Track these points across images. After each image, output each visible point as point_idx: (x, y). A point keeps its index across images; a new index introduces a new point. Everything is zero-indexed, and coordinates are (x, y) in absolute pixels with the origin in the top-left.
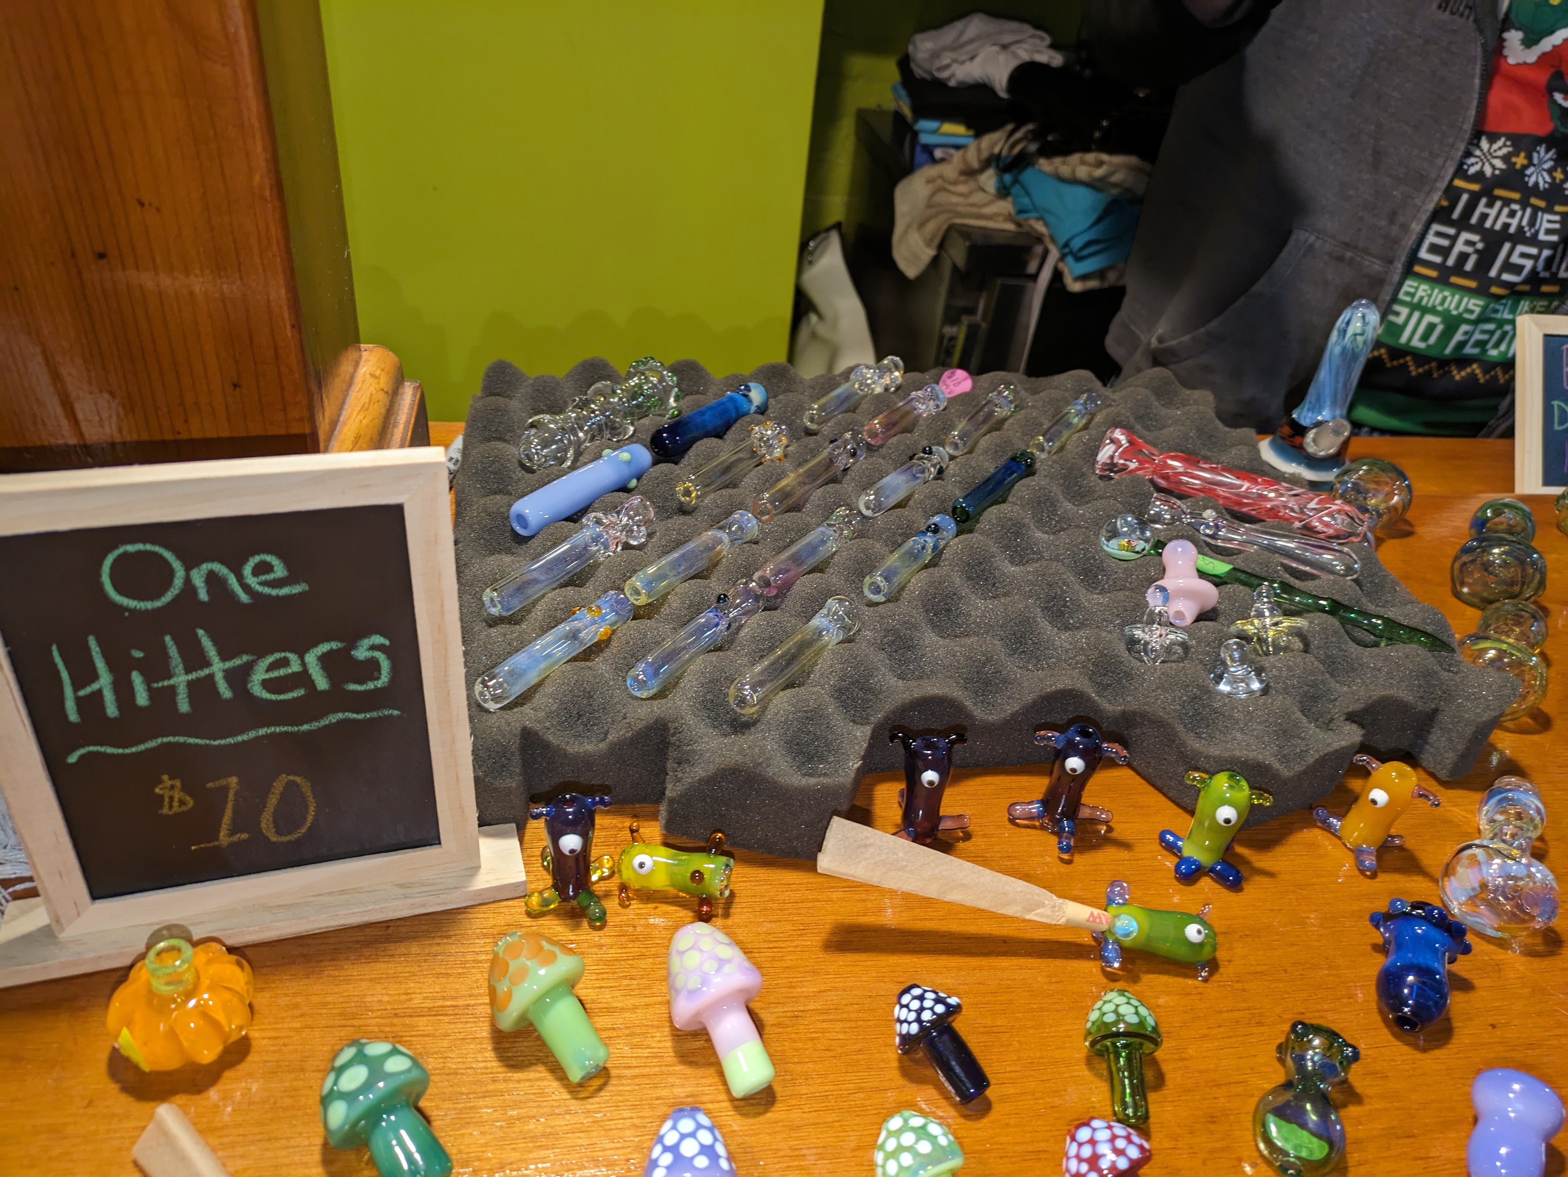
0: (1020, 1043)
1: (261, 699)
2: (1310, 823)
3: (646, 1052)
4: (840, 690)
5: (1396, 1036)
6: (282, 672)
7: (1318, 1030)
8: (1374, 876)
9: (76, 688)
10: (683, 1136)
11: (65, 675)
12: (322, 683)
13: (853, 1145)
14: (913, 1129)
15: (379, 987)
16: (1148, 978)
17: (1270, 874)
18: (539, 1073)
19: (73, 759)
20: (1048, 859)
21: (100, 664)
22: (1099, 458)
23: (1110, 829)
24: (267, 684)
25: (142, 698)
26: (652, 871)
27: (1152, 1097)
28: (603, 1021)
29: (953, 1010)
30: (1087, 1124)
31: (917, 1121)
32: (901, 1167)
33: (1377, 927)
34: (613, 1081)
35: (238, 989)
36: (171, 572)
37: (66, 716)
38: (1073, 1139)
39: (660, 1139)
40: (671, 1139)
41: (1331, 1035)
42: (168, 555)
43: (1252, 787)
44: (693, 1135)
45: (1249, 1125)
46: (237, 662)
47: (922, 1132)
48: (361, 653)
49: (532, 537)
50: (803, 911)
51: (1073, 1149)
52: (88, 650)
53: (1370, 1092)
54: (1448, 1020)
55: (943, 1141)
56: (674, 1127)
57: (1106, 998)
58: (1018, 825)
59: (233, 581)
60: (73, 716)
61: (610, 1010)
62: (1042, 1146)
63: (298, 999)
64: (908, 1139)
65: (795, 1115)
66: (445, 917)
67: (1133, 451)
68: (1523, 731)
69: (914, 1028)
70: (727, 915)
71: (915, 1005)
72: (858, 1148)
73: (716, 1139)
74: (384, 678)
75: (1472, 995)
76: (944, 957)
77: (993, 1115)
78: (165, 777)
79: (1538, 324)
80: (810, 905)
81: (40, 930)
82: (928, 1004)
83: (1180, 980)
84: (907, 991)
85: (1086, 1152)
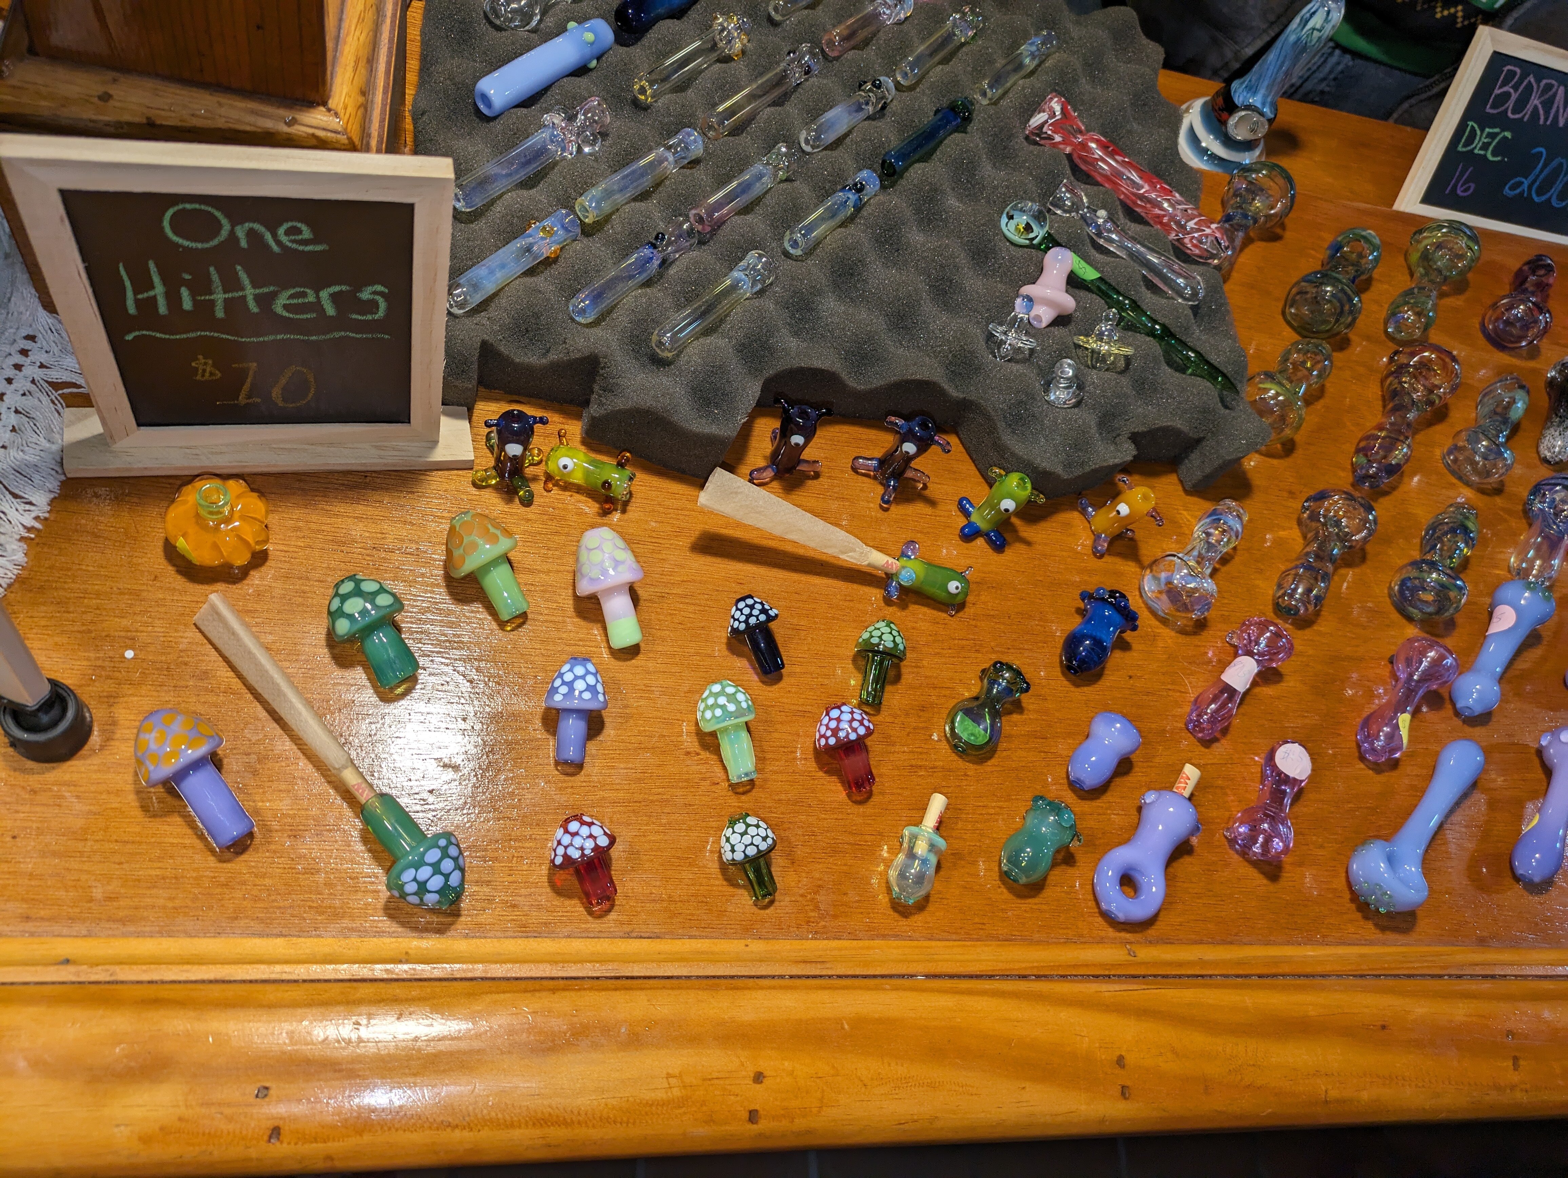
0: (812, 639)
1: (282, 316)
2: (1073, 507)
3: (554, 605)
4: (743, 344)
5: (1063, 673)
6: (300, 301)
7: (1010, 668)
8: (1101, 556)
9: (136, 293)
10: (576, 678)
11: (128, 284)
12: (330, 311)
13: (686, 689)
14: (728, 696)
15: (361, 525)
16: (913, 608)
17: (1028, 543)
18: (477, 606)
19: (129, 337)
20: (872, 505)
21: (156, 279)
22: (1031, 123)
23: (925, 487)
24: (286, 307)
25: (187, 304)
26: (572, 471)
27: (888, 688)
28: (524, 578)
29: (770, 619)
30: (839, 707)
31: (730, 690)
32: (714, 716)
33: (1083, 600)
34: (529, 622)
35: (259, 517)
36: (220, 226)
37: (126, 310)
38: (828, 714)
39: (561, 675)
40: (568, 677)
41: (1018, 673)
42: (218, 214)
43: (1033, 488)
44: (583, 677)
45: (945, 716)
46: (265, 290)
47: (732, 698)
48: (365, 295)
49: (495, 118)
50: (681, 517)
51: (826, 720)
52: (148, 271)
53: (1031, 707)
54: (1103, 668)
55: (744, 705)
56: (571, 670)
57: (877, 626)
58: (857, 473)
59: (268, 237)
60: (132, 309)
61: (531, 571)
62: (809, 708)
63: (301, 524)
64: (722, 700)
65: (651, 665)
66: (409, 475)
67: (1063, 124)
68: (1269, 455)
69: (742, 627)
70: (624, 511)
71: (747, 611)
72: (689, 692)
73: (597, 681)
74: (381, 313)
75: (1128, 654)
76: (776, 570)
77: (782, 684)
78: (200, 357)
79: (1493, 39)
80: (687, 513)
81: (95, 437)
82: (755, 612)
83: (935, 612)
84: (743, 599)
85: (833, 724)
